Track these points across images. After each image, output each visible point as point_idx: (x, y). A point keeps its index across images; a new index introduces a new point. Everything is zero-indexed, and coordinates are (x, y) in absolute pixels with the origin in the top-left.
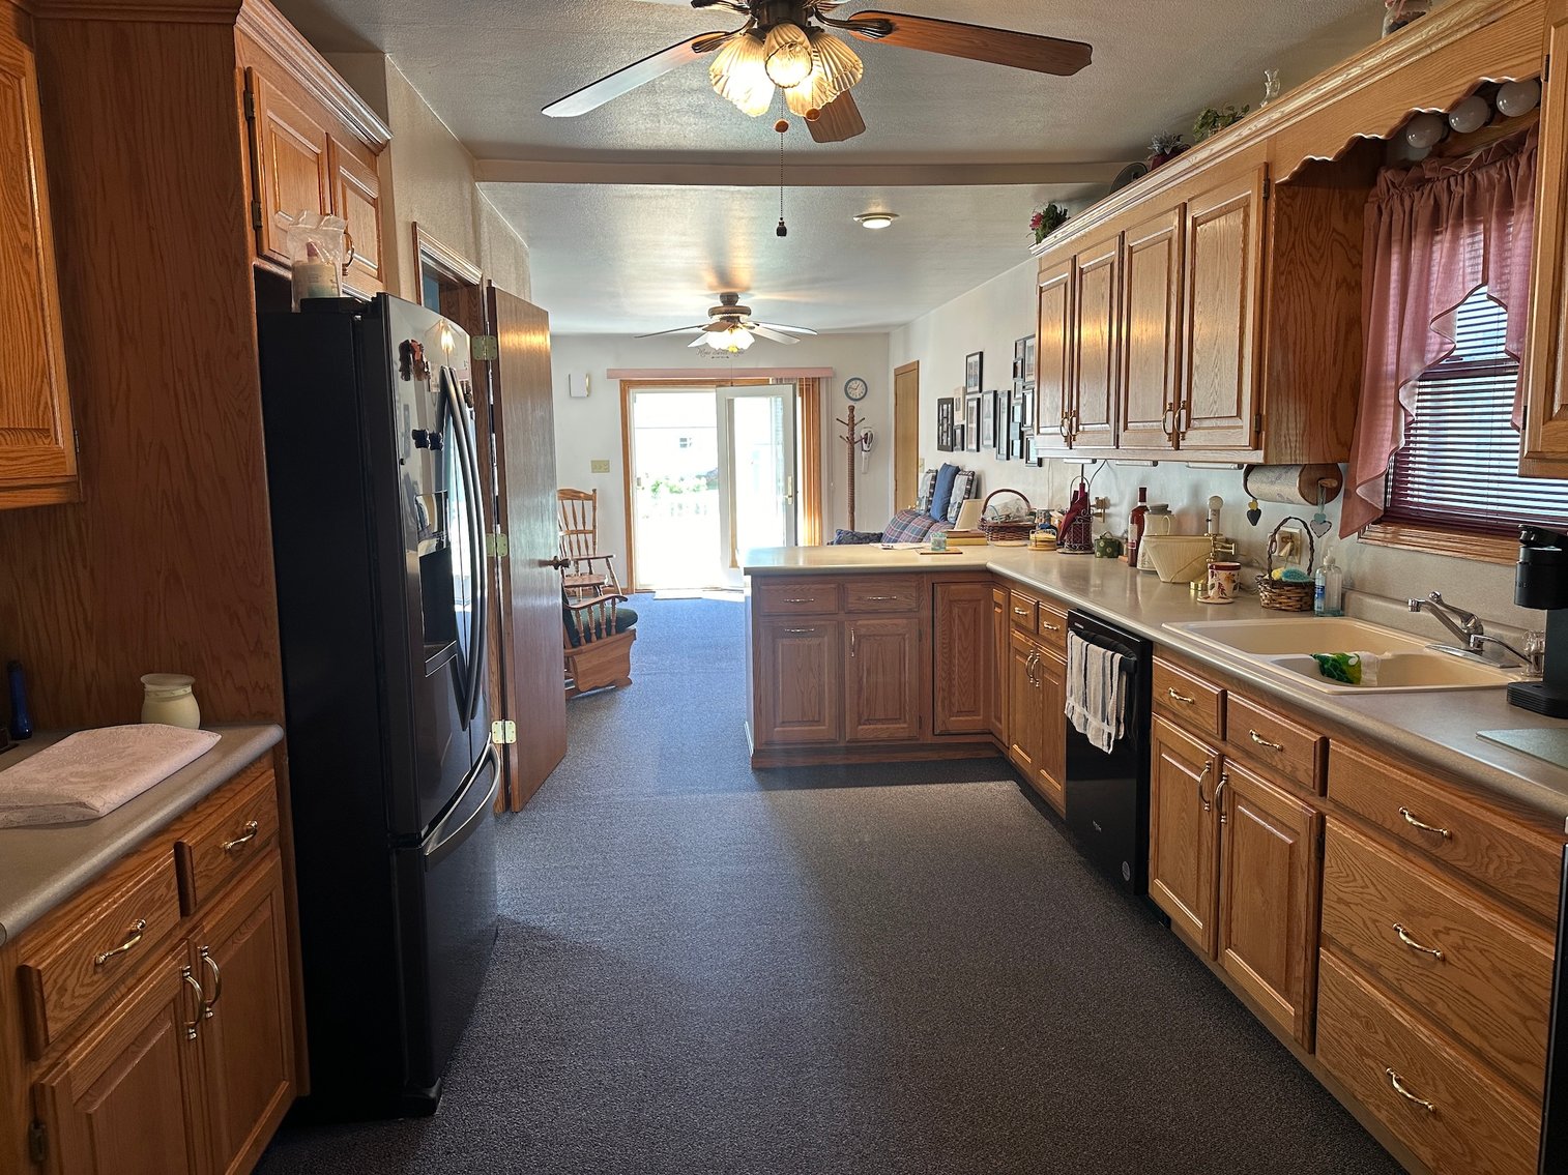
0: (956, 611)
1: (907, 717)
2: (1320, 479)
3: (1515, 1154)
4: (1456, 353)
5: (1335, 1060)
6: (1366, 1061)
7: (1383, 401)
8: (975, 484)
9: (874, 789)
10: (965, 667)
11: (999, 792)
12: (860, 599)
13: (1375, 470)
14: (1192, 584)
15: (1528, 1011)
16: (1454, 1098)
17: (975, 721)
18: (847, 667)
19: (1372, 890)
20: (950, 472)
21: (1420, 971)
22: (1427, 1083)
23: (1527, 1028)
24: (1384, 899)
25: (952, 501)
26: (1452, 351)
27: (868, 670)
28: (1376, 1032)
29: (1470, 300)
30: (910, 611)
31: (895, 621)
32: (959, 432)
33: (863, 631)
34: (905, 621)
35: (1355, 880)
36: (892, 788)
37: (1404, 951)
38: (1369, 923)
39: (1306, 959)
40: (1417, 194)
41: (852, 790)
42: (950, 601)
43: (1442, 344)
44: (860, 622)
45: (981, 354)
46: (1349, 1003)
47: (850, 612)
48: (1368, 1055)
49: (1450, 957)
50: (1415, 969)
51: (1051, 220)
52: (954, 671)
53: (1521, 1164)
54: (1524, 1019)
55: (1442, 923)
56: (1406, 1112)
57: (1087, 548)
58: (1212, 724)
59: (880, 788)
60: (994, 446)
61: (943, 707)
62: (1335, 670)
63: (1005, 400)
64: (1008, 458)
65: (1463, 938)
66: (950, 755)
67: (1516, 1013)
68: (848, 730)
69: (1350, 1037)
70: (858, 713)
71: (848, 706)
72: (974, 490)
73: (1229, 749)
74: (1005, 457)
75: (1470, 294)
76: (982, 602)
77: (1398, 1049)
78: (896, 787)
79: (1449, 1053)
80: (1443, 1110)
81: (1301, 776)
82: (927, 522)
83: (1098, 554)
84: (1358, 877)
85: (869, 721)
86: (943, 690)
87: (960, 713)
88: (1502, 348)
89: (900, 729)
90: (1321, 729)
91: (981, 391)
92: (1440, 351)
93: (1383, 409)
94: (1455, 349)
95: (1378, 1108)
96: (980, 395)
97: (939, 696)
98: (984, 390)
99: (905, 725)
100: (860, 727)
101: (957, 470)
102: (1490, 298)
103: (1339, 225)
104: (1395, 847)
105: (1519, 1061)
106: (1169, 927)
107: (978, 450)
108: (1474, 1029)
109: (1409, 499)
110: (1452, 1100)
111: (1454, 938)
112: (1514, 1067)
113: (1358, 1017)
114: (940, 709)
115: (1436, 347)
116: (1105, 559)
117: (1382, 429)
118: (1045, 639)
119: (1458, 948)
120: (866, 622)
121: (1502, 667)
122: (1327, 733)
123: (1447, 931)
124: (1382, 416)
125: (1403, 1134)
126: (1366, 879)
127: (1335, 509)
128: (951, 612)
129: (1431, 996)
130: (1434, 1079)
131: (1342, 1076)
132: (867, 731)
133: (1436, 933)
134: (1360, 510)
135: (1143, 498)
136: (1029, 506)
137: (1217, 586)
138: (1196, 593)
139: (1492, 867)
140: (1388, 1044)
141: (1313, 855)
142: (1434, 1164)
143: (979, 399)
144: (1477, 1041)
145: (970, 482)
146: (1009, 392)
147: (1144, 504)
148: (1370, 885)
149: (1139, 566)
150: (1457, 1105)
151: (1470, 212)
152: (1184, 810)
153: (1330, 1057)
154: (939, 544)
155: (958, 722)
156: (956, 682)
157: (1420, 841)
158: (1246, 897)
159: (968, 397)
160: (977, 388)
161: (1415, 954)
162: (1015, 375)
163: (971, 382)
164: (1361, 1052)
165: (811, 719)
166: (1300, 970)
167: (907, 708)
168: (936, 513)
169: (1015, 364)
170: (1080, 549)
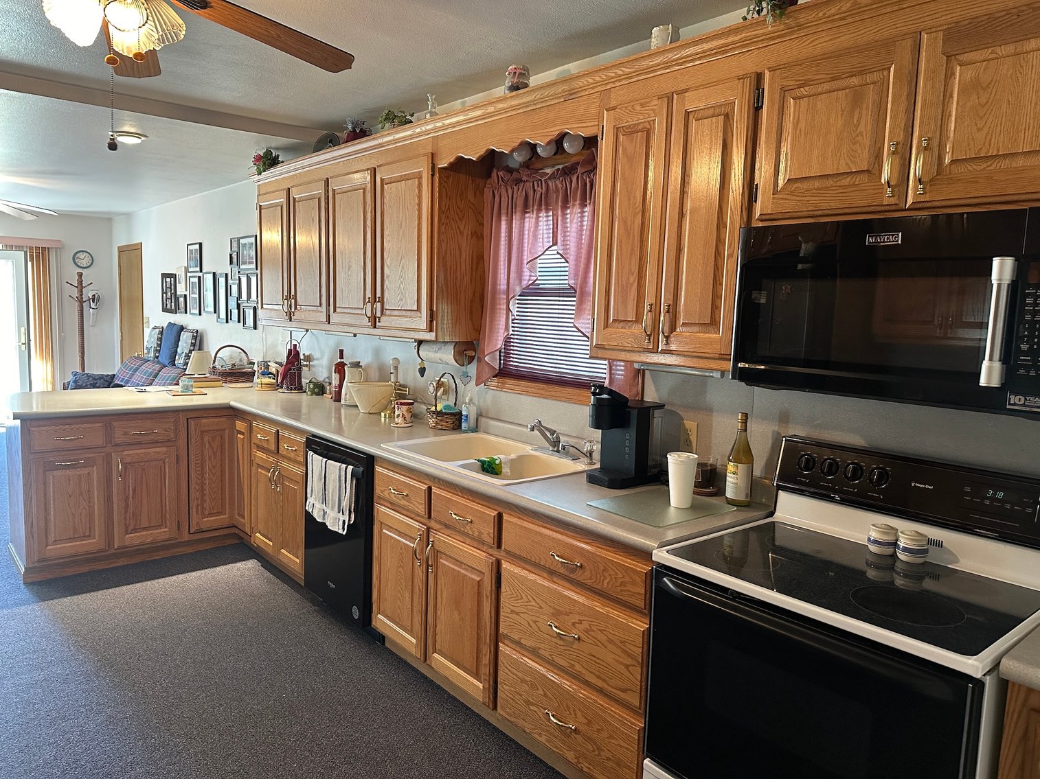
0: (206, 438)
1: (168, 522)
2: (465, 350)
3: (623, 744)
4: (537, 282)
5: (511, 712)
6: (532, 708)
7: (498, 306)
8: (198, 339)
9: (144, 584)
10: (214, 480)
11: (247, 569)
12: (125, 434)
13: (495, 346)
14: (383, 414)
15: (629, 661)
16: (587, 719)
17: (223, 519)
18: (114, 489)
19: (533, 603)
20: (175, 330)
21: (565, 648)
22: (570, 714)
23: (629, 672)
24: (541, 607)
25: (179, 350)
26: (535, 281)
27: (134, 491)
28: (538, 689)
29: (547, 253)
30: (169, 441)
31: (157, 450)
32: (182, 300)
33: (128, 460)
34: (165, 449)
35: (522, 598)
36: (160, 580)
37: (555, 638)
38: (531, 623)
39: (490, 652)
40: (515, 188)
41: (124, 588)
42: (202, 431)
43: (530, 276)
44: (125, 453)
45: (201, 245)
46: (520, 674)
47: (117, 445)
48: (532, 704)
49: (582, 636)
50: (562, 647)
51: (268, 161)
52: (205, 484)
53: (627, 749)
54: (627, 667)
55: (576, 618)
56: (557, 733)
57: (300, 389)
58: (421, 509)
59: (149, 583)
60: (215, 312)
61: (197, 511)
62: (490, 468)
63: (222, 280)
64: (227, 322)
65: (590, 625)
66: (202, 547)
67: (621, 663)
68: (116, 540)
69: (521, 695)
70: (126, 524)
71: (116, 520)
72: (198, 343)
73: (432, 524)
74: (225, 321)
75: (547, 249)
76: (227, 431)
77: (551, 697)
78: (163, 580)
79: (583, 693)
80: (581, 728)
81: (485, 537)
82: (157, 367)
83: (309, 393)
84: (524, 596)
85: (135, 530)
86: (197, 499)
87: (211, 515)
88: (566, 282)
89: (162, 534)
90: (496, 507)
91: (201, 271)
92: (529, 280)
93: (498, 311)
94: (537, 280)
95: (540, 735)
96: (201, 274)
97: (194, 504)
98: (204, 271)
99: (166, 530)
100: (127, 536)
101: (182, 328)
102: (558, 253)
103: (472, 199)
104: (545, 575)
105: (625, 691)
106: (384, 644)
107: (200, 314)
108: (599, 677)
109: (511, 363)
110: (586, 721)
111: (585, 625)
112: (622, 695)
113: (526, 682)
114: (194, 513)
115: (528, 278)
116: (314, 396)
117: (498, 322)
118: (284, 456)
119: (587, 631)
120: (131, 452)
121: (573, 460)
122: (501, 510)
123: (580, 622)
124: (498, 315)
125: (556, 747)
126: (529, 596)
127: (472, 369)
128: (202, 439)
129: (570, 662)
130: (574, 711)
131: (515, 720)
132: (133, 539)
133: (574, 624)
134: (487, 369)
135: (341, 357)
136: (248, 358)
137: (401, 415)
138: (385, 420)
139: (606, 582)
140: (545, 695)
141: (494, 585)
142: (576, 760)
143: (199, 277)
144: (600, 683)
145: (195, 338)
146: (227, 275)
147: (342, 360)
148: (531, 599)
149: (343, 402)
150: (589, 723)
151: (544, 203)
152: (401, 566)
153: (508, 710)
154: (187, 388)
155: (209, 522)
156: (207, 492)
157: (562, 571)
158: (446, 617)
159: (189, 275)
160: (198, 269)
161: (561, 639)
162: (231, 262)
163: (192, 263)
164: (528, 703)
165: (82, 535)
166: (486, 659)
167: (168, 516)
168: (164, 358)
169: (231, 255)
170: (295, 389)
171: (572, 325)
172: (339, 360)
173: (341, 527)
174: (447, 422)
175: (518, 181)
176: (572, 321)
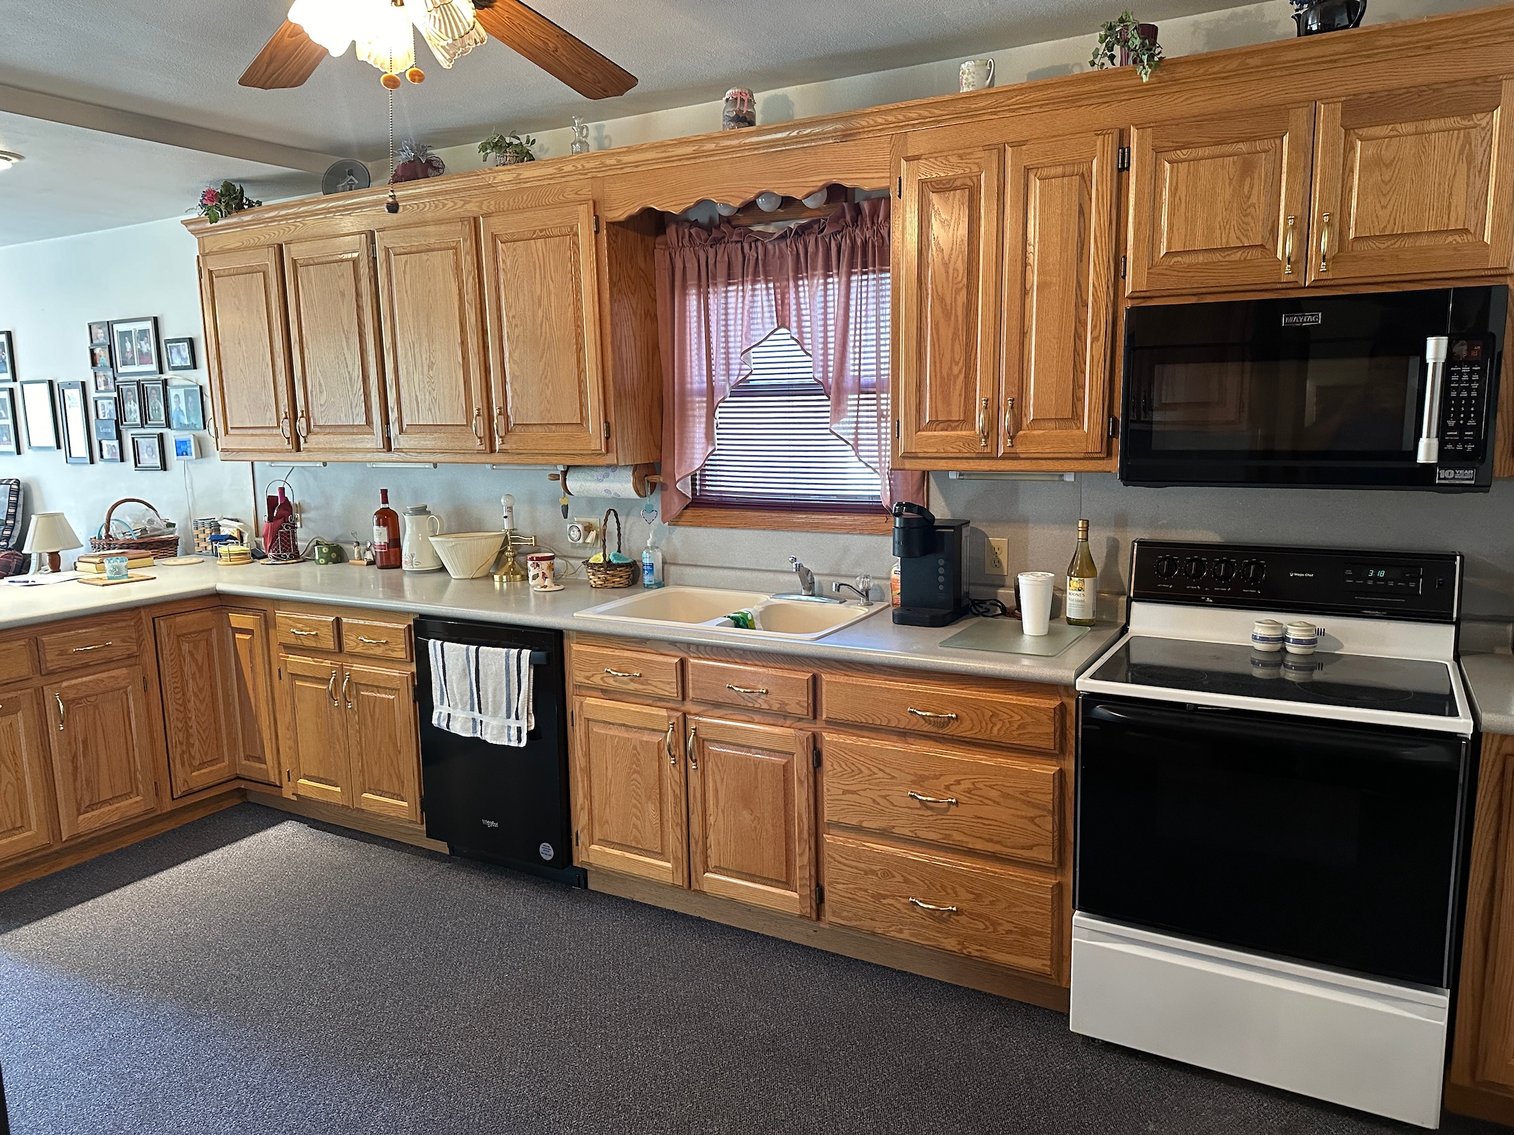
0: (186, 647)
1: (140, 786)
2: (646, 476)
3: (1028, 909)
4: (750, 377)
5: (850, 915)
6: (884, 901)
10: (202, 710)
12: (62, 653)
13: (693, 464)
14: (496, 577)
15: (1033, 812)
16: (974, 894)
17: (220, 770)
18: (54, 745)
19: (881, 774)
21: (935, 818)
22: (948, 894)
23: (1035, 824)
24: (893, 777)
26: (748, 376)
27: (85, 742)
28: (894, 877)
30: (129, 657)
31: (113, 673)
33: (71, 695)
34: (124, 671)
35: (861, 772)
37: (919, 809)
38: (878, 800)
39: (810, 848)
42: (178, 636)
44: (65, 684)
46: (863, 866)
47: (51, 673)
48: (885, 897)
49: (963, 799)
50: (931, 818)
51: (230, 202)
52: (190, 718)
53: (1036, 913)
54: (1032, 820)
55: (951, 779)
56: (929, 921)
57: (296, 556)
58: (672, 690)
60: (59, 447)
61: (183, 765)
62: (741, 622)
63: (73, 393)
65: (973, 783)
66: (188, 818)
67: (1023, 817)
68: (64, 826)
69: (866, 891)
70: (76, 800)
71: (60, 795)
73: (689, 706)
74: (86, 461)
76: (214, 631)
77: (916, 880)
79: (966, 865)
80: (964, 906)
81: (792, 708)
83: (322, 561)
84: (863, 768)
85: (92, 807)
86: (181, 744)
87: (202, 765)
88: (811, 375)
89: (132, 806)
92: (739, 375)
94: (750, 374)
95: (901, 931)
97: (176, 753)
99: (138, 798)
100: (81, 817)
103: (642, 265)
104: (895, 738)
105: (1030, 848)
106: (586, 886)
108: (990, 840)
110: (972, 896)
111: (966, 785)
112: (1026, 854)
113: (873, 872)
114: (178, 766)
116: (331, 565)
117: (691, 435)
118: (353, 655)
119: (969, 791)
120: (74, 682)
121: (841, 603)
122: (815, 671)
123: (958, 782)
124: (691, 424)
125: (928, 939)
126: (872, 768)
127: (655, 500)
128: (180, 649)
129: (942, 832)
130: (953, 888)
131: (858, 923)
132: (92, 821)
133: (947, 788)
134: (676, 499)
135: (385, 500)
136: (161, 515)
138: (501, 586)
139: (996, 729)
140: (906, 881)
141: (811, 766)
142: (960, 947)
144: (990, 847)
146: (83, 384)
147: (387, 506)
148: (876, 770)
149: (406, 567)
150: (978, 897)
152: (635, 772)
153: (845, 914)
154: (117, 571)
155: (201, 777)
156: (193, 731)
157: (927, 728)
158: (722, 826)
161: (928, 808)
162: (94, 363)
164: (878, 897)
165: (10, 827)
166: (802, 858)
167: (139, 776)
169: (91, 351)
171: (828, 431)
172: (382, 506)
173: (514, 737)
174: (621, 577)
175: (717, 241)
176: (827, 426)
